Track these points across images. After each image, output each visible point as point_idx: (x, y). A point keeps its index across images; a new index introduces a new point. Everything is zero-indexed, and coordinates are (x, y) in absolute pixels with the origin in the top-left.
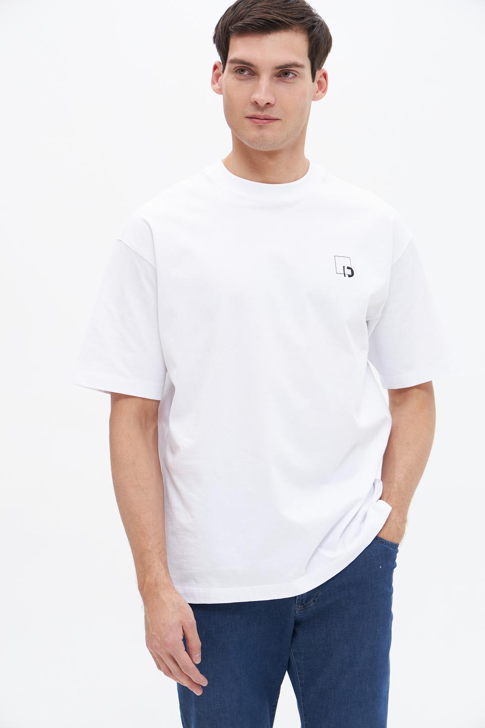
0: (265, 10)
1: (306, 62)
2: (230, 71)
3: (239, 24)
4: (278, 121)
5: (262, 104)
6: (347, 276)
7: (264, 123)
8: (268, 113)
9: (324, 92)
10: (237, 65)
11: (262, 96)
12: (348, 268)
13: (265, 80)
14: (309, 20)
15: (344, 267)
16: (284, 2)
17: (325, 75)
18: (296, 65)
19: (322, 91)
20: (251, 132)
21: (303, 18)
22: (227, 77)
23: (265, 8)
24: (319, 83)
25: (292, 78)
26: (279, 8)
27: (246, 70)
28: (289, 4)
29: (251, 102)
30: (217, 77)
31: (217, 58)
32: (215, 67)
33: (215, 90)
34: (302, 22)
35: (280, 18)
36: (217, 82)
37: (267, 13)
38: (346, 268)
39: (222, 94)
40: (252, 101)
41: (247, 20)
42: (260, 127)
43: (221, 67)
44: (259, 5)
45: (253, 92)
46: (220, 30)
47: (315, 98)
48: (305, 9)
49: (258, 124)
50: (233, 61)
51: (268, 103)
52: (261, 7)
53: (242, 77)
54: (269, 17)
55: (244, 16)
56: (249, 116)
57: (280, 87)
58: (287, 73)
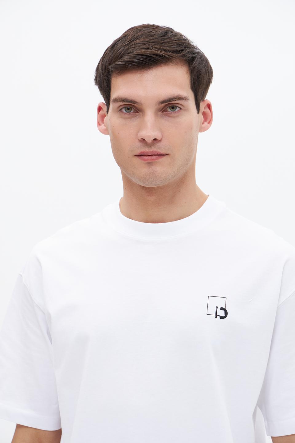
0: (144, 46)
2: (114, 111)
3: (119, 62)
4: (167, 156)
5: (149, 140)
6: (218, 317)
7: (153, 160)
8: (159, 148)
9: (210, 122)
11: (149, 133)
12: (222, 309)
13: (150, 116)
14: (189, 52)
15: (217, 307)
16: (162, 37)
17: (209, 106)
18: (180, 98)
19: (208, 122)
20: (141, 170)
21: (182, 50)
22: (113, 117)
23: (143, 44)
24: (204, 114)
25: (179, 110)
26: (158, 43)
27: (131, 107)
28: (166, 39)
29: (139, 140)
30: (102, 118)
31: (101, 100)
32: (100, 109)
33: (101, 131)
34: (182, 54)
35: (159, 53)
36: (103, 123)
37: (146, 49)
38: (219, 309)
39: (108, 134)
40: (140, 138)
41: (127, 58)
42: (150, 164)
43: (105, 108)
44: (137, 41)
45: (139, 129)
46: (101, 71)
47: (202, 130)
48: (184, 41)
49: (147, 162)
50: (116, 100)
51: (155, 139)
52: (139, 43)
53: (127, 116)
54: (147, 52)
55: (123, 54)
56: (138, 155)
57: (166, 123)
58: (173, 108)
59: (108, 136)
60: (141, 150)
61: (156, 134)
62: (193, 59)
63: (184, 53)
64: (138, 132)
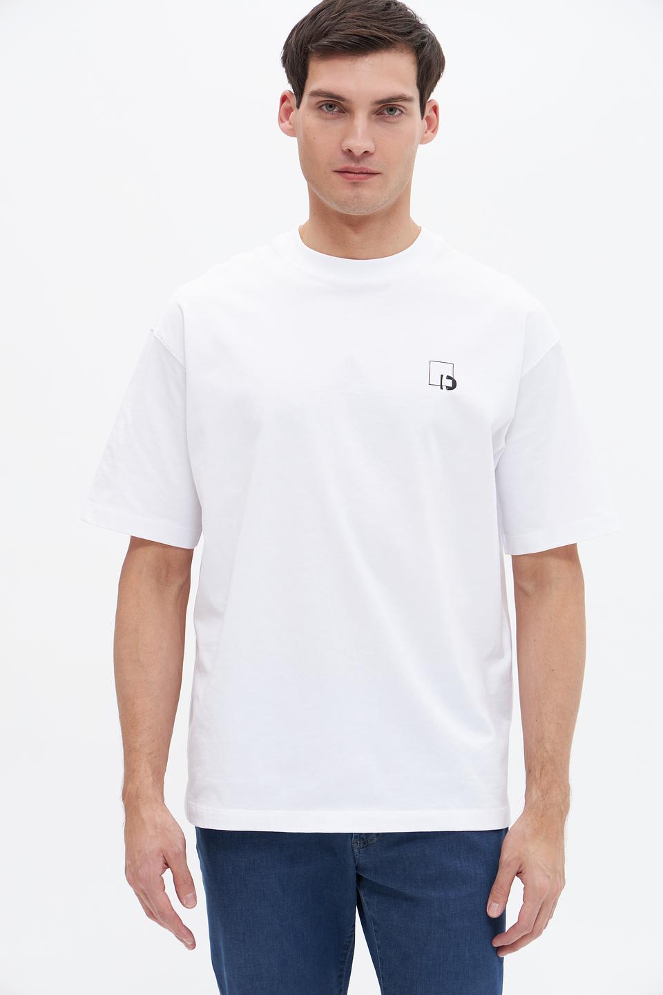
0: (359, 23)
1: (413, 92)
2: (309, 106)
3: (324, 42)
4: (378, 175)
5: (358, 152)
6: (444, 388)
7: (361, 179)
8: (368, 165)
9: (434, 131)
10: (323, 99)
11: (359, 143)
12: (449, 378)
13: (361, 119)
14: (418, 36)
15: (442, 376)
16: (382, 10)
17: (435, 109)
18: (403, 98)
19: (432, 130)
20: (341, 193)
21: (410, 32)
22: (305, 114)
23: (358, 19)
24: (428, 119)
25: (399, 114)
26: (378, 19)
27: (335, 105)
28: (389, 14)
29: (343, 151)
30: (286, 113)
32: (284, 99)
33: (284, 131)
34: (409, 38)
35: (380, 34)
36: (288, 120)
37: (362, 27)
38: (444, 378)
39: (296, 136)
40: (345, 149)
41: (335, 37)
42: (355, 184)
43: (294, 100)
44: (350, 14)
45: (345, 136)
47: (424, 141)
48: (412, 19)
49: (352, 181)
50: (315, 94)
51: (366, 152)
52: (352, 18)
53: (329, 116)
54: (364, 32)
55: (329, 30)
56: (339, 170)
57: (380, 129)
58: (392, 110)
59: (295, 139)
60: (344, 163)
61: (367, 145)
62: (423, 45)
63: (412, 37)
64: (343, 140)
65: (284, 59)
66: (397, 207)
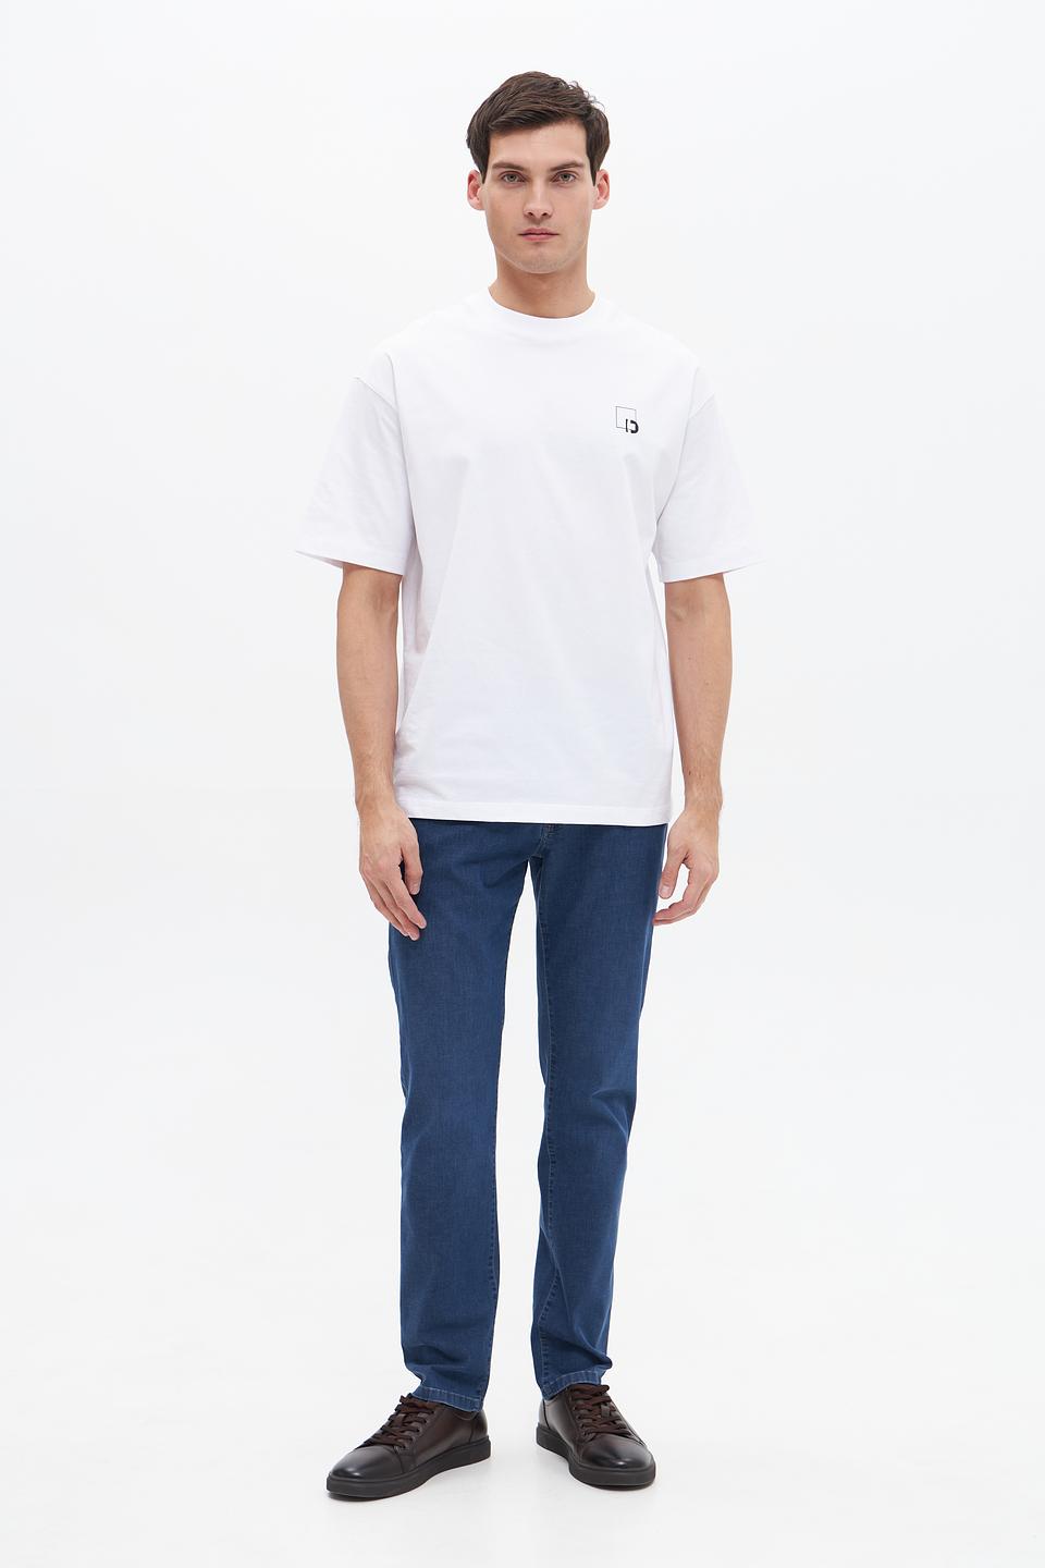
0: (532, 100)
1: (583, 159)
2: (491, 180)
3: (502, 118)
4: (558, 235)
5: (538, 215)
6: (629, 431)
7: (541, 239)
8: (546, 226)
9: (606, 197)
10: (505, 170)
11: (538, 206)
12: (632, 422)
13: (539, 185)
14: (583, 107)
15: (626, 420)
16: (552, 88)
17: (606, 177)
18: (575, 165)
19: (604, 196)
20: (527, 252)
21: (576, 105)
22: (490, 188)
23: (531, 97)
24: (599, 186)
25: (572, 180)
26: (548, 96)
27: (515, 175)
28: (558, 91)
29: (525, 214)
30: (475, 189)
32: (471, 178)
33: (473, 206)
35: (551, 108)
36: (475, 195)
37: (534, 103)
38: (629, 422)
39: (482, 209)
41: (511, 114)
42: (538, 244)
43: (480, 177)
44: (523, 94)
45: (526, 202)
46: (475, 131)
47: (597, 206)
49: (534, 241)
50: (497, 166)
51: (545, 214)
52: (525, 96)
53: (511, 185)
54: (537, 107)
55: (506, 109)
56: (523, 233)
57: (558, 194)
58: (566, 176)
59: (483, 212)
60: (526, 226)
61: (546, 208)
64: (525, 204)
65: (469, 141)
66: (576, 266)
